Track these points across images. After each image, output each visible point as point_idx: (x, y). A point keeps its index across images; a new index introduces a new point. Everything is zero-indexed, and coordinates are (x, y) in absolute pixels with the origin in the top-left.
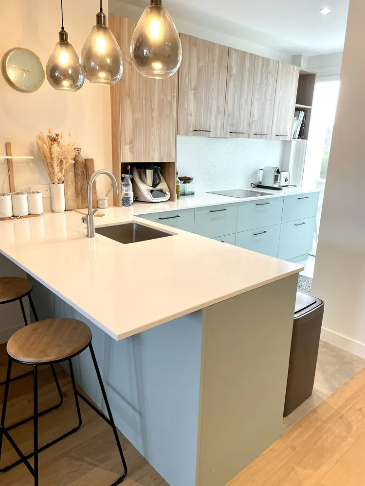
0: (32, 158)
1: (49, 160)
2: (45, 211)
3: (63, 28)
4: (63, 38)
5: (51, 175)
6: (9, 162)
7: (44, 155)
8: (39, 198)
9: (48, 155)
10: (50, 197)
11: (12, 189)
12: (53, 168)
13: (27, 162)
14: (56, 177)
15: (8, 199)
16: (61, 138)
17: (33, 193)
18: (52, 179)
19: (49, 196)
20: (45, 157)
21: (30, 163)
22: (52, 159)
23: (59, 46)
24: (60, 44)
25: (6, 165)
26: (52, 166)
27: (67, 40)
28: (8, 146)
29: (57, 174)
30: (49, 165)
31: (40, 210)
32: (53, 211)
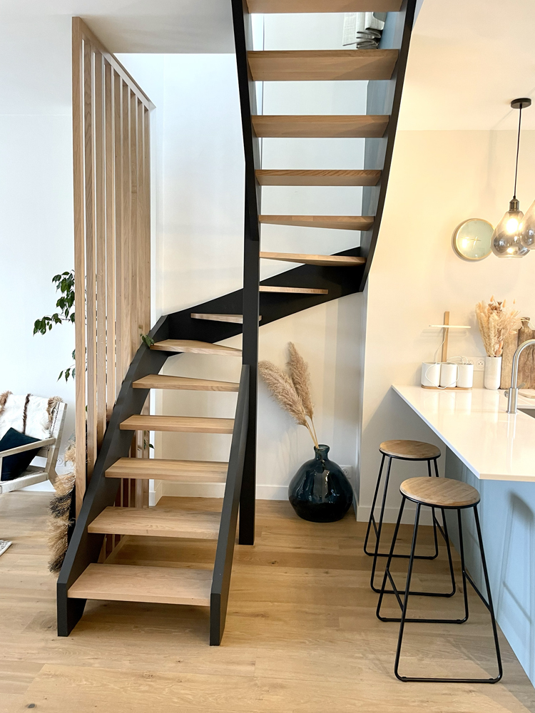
0: (469, 327)
1: (486, 330)
2: (474, 386)
3: (514, 197)
4: (514, 206)
5: (487, 346)
6: (445, 331)
7: (481, 324)
8: (470, 370)
9: (485, 325)
10: (484, 372)
11: (443, 359)
12: (490, 339)
13: (464, 332)
14: (493, 349)
15: (437, 367)
16: (503, 307)
17: (465, 364)
18: (488, 351)
19: (483, 370)
20: (483, 327)
21: (467, 333)
22: (489, 328)
23: (508, 214)
24: (509, 213)
25: (441, 334)
26: (489, 336)
27: (517, 208)
28: (446, 315)
29: (494, 346)
30: (486, 335)
31: (469, 384)
32: (485, 388)
